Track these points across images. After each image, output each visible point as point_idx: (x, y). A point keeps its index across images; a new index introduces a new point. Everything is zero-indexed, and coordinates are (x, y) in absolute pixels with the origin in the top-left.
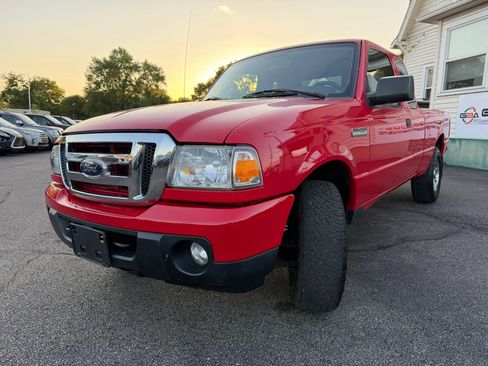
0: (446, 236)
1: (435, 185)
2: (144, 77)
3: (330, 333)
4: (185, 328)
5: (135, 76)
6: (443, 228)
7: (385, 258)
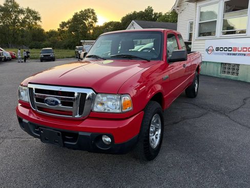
0: (202, 115)
1: (196, 88)
2: (27, 17)
3: (159, 166)
4: (96, 170)
5: (21, 17)
6: (200, 111)
7: (177, 129)
